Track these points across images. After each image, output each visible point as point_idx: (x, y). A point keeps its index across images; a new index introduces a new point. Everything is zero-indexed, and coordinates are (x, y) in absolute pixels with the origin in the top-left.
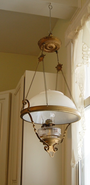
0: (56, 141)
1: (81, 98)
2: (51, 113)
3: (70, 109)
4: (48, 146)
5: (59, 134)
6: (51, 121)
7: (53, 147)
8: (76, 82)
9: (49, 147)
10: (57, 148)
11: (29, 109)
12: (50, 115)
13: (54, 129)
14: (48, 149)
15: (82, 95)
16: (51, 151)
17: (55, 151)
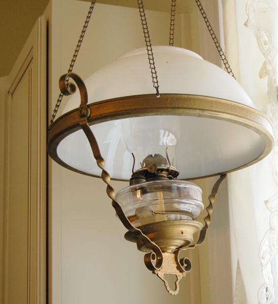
0: (188, 231)
1: (266, 79)
2: (162, 132)
3: (243, 109)
4: (159, 254)
5: (198, 206)
6: (166, 160)
7: (173, 255)
8: (246, 25)
9: (161, 256)
10: (187, 262)
11: (84, 111)
12: (158, 139)
13: (179, 189)
14: (159, 263)
15: (269, 67)
16: (169, 272)
17: (181, 271)
